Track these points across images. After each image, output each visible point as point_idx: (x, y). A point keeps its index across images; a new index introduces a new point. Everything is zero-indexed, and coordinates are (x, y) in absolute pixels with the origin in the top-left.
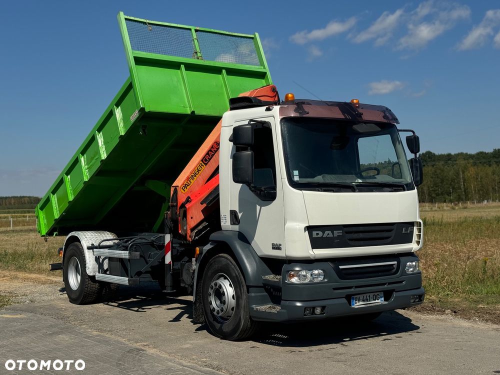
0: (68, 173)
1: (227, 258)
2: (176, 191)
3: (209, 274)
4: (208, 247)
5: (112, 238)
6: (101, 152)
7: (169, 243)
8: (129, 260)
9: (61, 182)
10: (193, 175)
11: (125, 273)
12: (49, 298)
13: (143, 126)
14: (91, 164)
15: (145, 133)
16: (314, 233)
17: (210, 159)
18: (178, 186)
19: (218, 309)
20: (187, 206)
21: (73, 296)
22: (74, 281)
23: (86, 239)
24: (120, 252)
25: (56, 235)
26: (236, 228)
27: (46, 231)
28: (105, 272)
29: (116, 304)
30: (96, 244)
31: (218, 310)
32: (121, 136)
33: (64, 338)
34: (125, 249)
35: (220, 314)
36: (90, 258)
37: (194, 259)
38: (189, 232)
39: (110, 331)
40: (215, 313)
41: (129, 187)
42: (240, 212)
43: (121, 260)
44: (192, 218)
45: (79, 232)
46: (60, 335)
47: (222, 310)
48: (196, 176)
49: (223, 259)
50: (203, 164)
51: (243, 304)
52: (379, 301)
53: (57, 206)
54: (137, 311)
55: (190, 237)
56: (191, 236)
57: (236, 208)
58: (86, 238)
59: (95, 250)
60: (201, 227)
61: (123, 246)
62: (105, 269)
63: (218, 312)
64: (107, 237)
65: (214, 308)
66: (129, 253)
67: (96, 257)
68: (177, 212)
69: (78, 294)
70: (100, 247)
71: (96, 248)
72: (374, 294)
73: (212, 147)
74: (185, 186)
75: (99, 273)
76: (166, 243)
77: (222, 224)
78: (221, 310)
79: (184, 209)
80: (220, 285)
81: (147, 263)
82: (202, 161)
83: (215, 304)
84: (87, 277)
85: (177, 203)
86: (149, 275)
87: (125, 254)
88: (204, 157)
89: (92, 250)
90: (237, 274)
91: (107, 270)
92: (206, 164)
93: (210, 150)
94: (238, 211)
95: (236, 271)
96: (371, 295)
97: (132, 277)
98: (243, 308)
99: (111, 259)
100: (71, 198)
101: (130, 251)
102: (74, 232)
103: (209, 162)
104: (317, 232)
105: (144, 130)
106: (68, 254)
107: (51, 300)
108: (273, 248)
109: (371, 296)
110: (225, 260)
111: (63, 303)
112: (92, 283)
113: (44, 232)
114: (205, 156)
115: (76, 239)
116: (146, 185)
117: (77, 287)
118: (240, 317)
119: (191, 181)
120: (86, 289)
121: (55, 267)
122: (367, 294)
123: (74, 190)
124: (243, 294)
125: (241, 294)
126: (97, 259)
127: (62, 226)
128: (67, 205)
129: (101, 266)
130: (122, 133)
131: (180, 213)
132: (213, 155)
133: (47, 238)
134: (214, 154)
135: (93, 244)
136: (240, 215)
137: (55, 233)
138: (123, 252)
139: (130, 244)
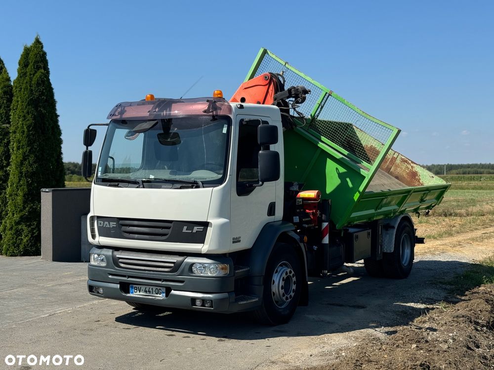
52: (161, 296)
72: (157, 287)
96: (154, 288)
104: (101, 222)
109: (154, 290)
122: (150, 287)
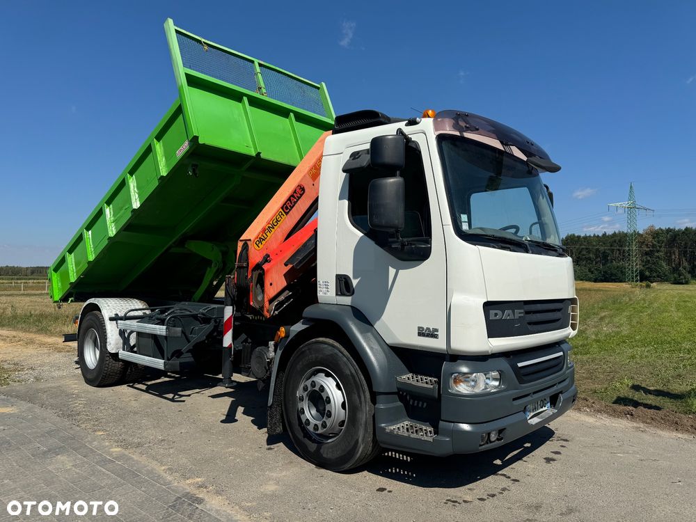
0: (88, 228)
1: (332, 346)
2: (246, 246)
3: (299, 367)
4: (298, 327)
5: (141, 307)
6: (133, 200)
7: (230, 318)
8: (166, 337)
9: (80, 239)
10: (270, 226)
11: (160, 353)
12: (61, 373)
13: (193, 165)
14: (118, 215)
15: (196, 174)
16: (492, 312)
17: (292, 207)
18: (250, 240)
19: (317, 422)
20: (265, 267)
21: (90, 377)
22: (91, 357)
23: (108, 308)
24: (154, 326)
25: (72, 301)
26: (347, 300)
27: (60, 296)
28: (131, 349)
29: (144, 387)
30: (121, 314)
31: (316, 425)
32: (162, 177)
33: (64, 462)
34: (162, 322)
35: (320, 431)
36: (112, 330)
37: (271, 343)
38: (267, 304)
39: (139, 445)
40: (311, 428)
41: (165, 248)
42: (355, 277)
43: (155, 337)
44: (271, 284)
45: (100, 299)
46: (59, 456)
47: (324, 425)
48: (273, 228)
49: (326, 346)
50: (283, 213)
51: (364, 419)
52: (546, 408)
53: (74, 268)
54: (172, 400)
55: (268, 311)
56: (270, 310)
57: (348, 271)
58: (108, 306)
59: (119, 321)
60: (282, 298)
61: (158, 319)
62: (132, 345)
63: (316, 427)
64: (135, 306)
65: (307, 420)
66: (167, 328)
67: (120, 330)
68: (247, 276)
69: (95, 374)
70: (126, 318)
71: (121, 319)
73: (295, 192)
74: (260, 240)
75: (124, 350)
76: (226, 319)
77: (320, 294)
78: (322, 424)
79: (259, 271)
80: (322, 386)
81: (189, 342)
82: (282, 208)
83: (310, 414)
84: (108, 355)
85: (248, 264)
86: (190, 355)
87: (161, 330)
88: (285, 204)
89: (115, 322)
90: (353, 372)
91: (134, 346)
92: (287, 213)
93: (292, 196)
94: (351, 277)
95: (351, 367)
97: (168, 359)
98: (363, 426)
99: (139, 334)
100: (91, 258)
101: (167, 325)
102: (93, 299)
103: (290, 210)
104: (496, 311)
105: (194, 171)
106: (84, 325)
107: (62, 377)
108: (420, 334)
109: (539, 402)
110: (330, 348)
111: (75, 384)
112: (114, 362)
113: (57, 297)
114: (286, 202)
115: (96, 308)
116: (186, 246)
117: (95, 365)
118: (357, 440)
119: (268, 234)
120: (106, 369)
121: (69, 338)
123: (95, 248)
124: (363, 404)
125: (361, 403)
126: (122, 333)
127: (78, 291)
128: (86, 266)
129: (126, 341)
130: (164, 172)
131: (252, 277)
132: (295, 203)
133: (61, 304)
134: (297, 201)
135: (117, 315)
136: (355, 282)
137: (70, 299)
138: (158, 326)
139: (167, 316)
